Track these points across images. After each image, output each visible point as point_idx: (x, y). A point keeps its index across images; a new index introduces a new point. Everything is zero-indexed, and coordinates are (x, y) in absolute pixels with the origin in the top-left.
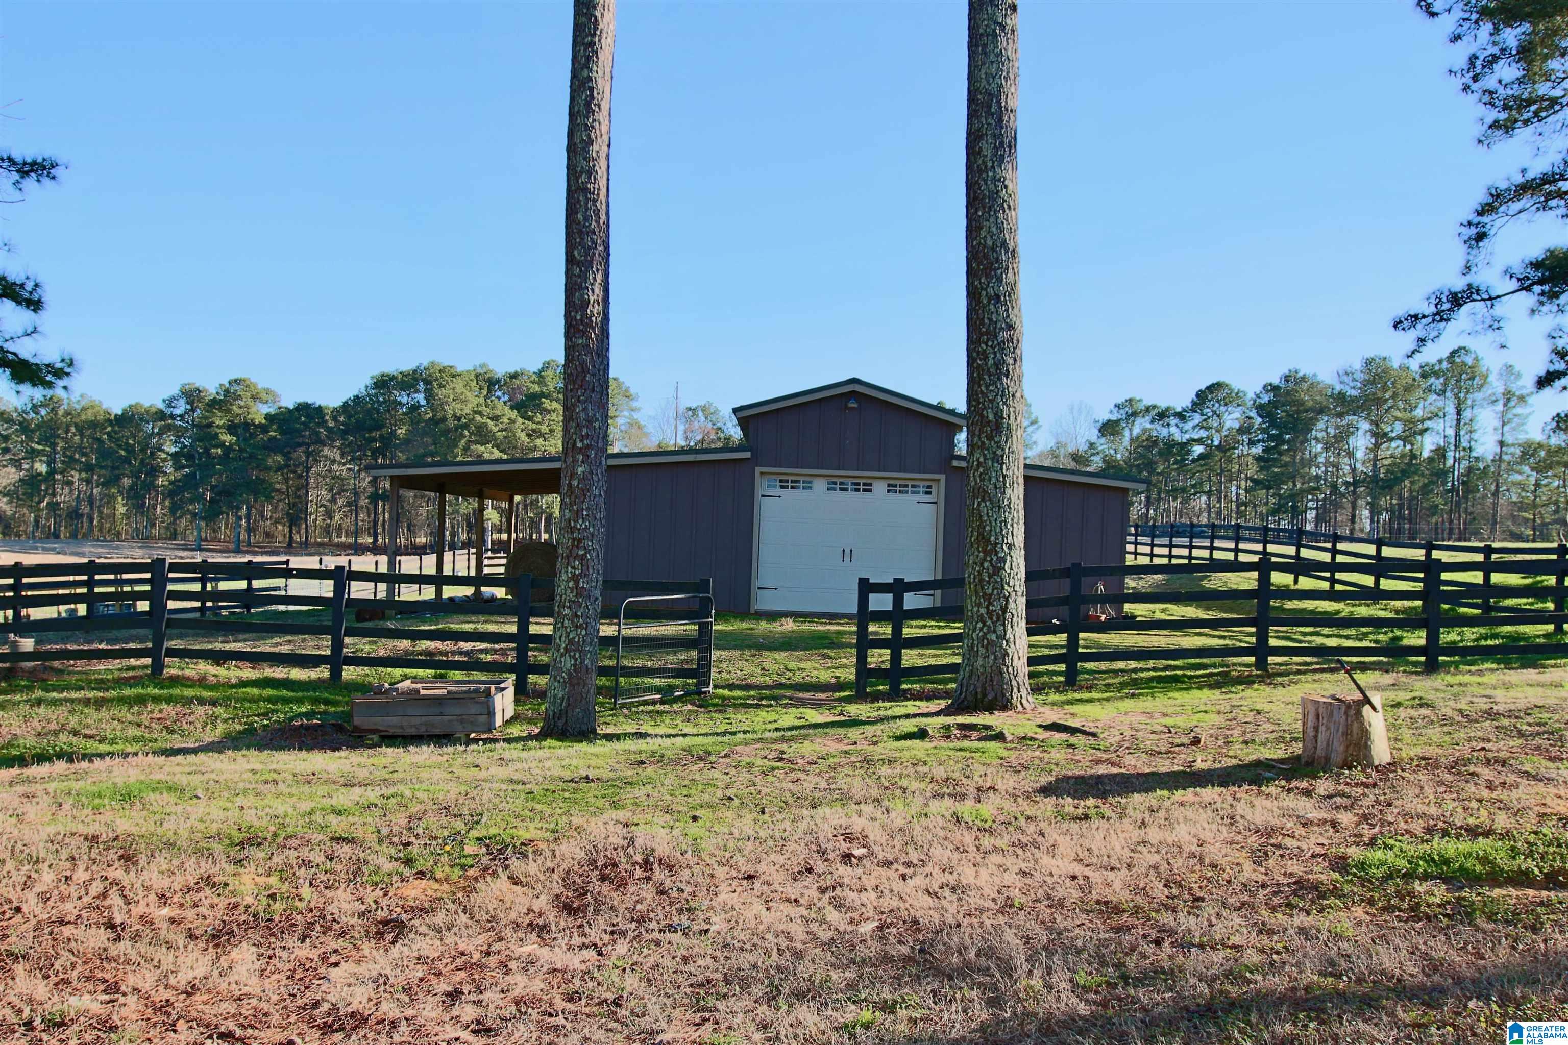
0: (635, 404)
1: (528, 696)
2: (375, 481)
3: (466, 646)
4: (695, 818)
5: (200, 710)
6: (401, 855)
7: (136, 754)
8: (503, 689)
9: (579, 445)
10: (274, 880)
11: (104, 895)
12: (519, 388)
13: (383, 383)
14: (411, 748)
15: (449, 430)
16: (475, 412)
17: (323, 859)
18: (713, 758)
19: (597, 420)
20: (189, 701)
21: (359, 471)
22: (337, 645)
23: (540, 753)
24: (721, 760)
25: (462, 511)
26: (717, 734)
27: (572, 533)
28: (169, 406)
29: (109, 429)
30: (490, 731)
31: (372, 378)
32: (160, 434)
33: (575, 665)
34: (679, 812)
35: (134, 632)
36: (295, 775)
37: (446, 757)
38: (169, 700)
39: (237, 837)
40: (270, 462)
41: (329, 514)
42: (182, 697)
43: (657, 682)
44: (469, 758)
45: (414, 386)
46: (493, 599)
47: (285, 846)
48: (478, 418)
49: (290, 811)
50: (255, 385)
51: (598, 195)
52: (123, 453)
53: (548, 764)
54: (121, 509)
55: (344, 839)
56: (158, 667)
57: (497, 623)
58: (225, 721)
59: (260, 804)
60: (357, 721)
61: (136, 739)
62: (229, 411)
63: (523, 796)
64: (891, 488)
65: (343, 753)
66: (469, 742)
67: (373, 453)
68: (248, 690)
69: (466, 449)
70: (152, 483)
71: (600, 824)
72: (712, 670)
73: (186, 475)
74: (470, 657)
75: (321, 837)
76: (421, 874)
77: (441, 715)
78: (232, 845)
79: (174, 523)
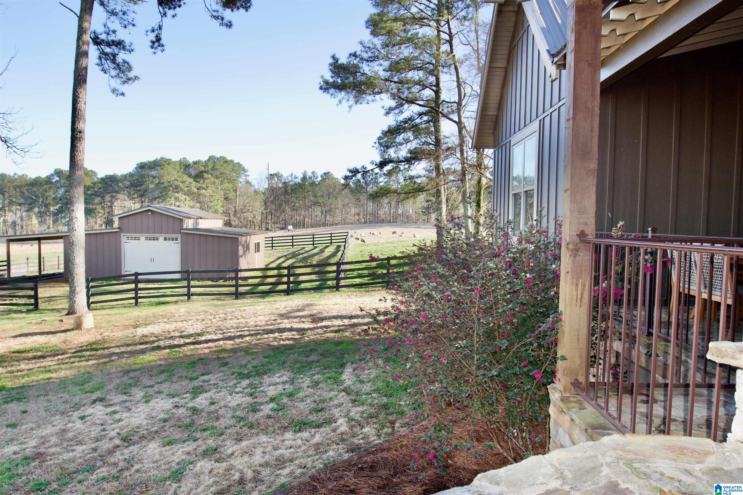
0: (247, 173)
12: (196, 168)
13: (142, 166)
15: (164, 188)
16: (175, 180)
28: (50, 178)
31: (137, 165)
40: (94, 201)
45: (153, 168)
48: (176, 182)
50: (87, 169)
54: (34, 221)
64: (165, 239)
69: (171, 195)
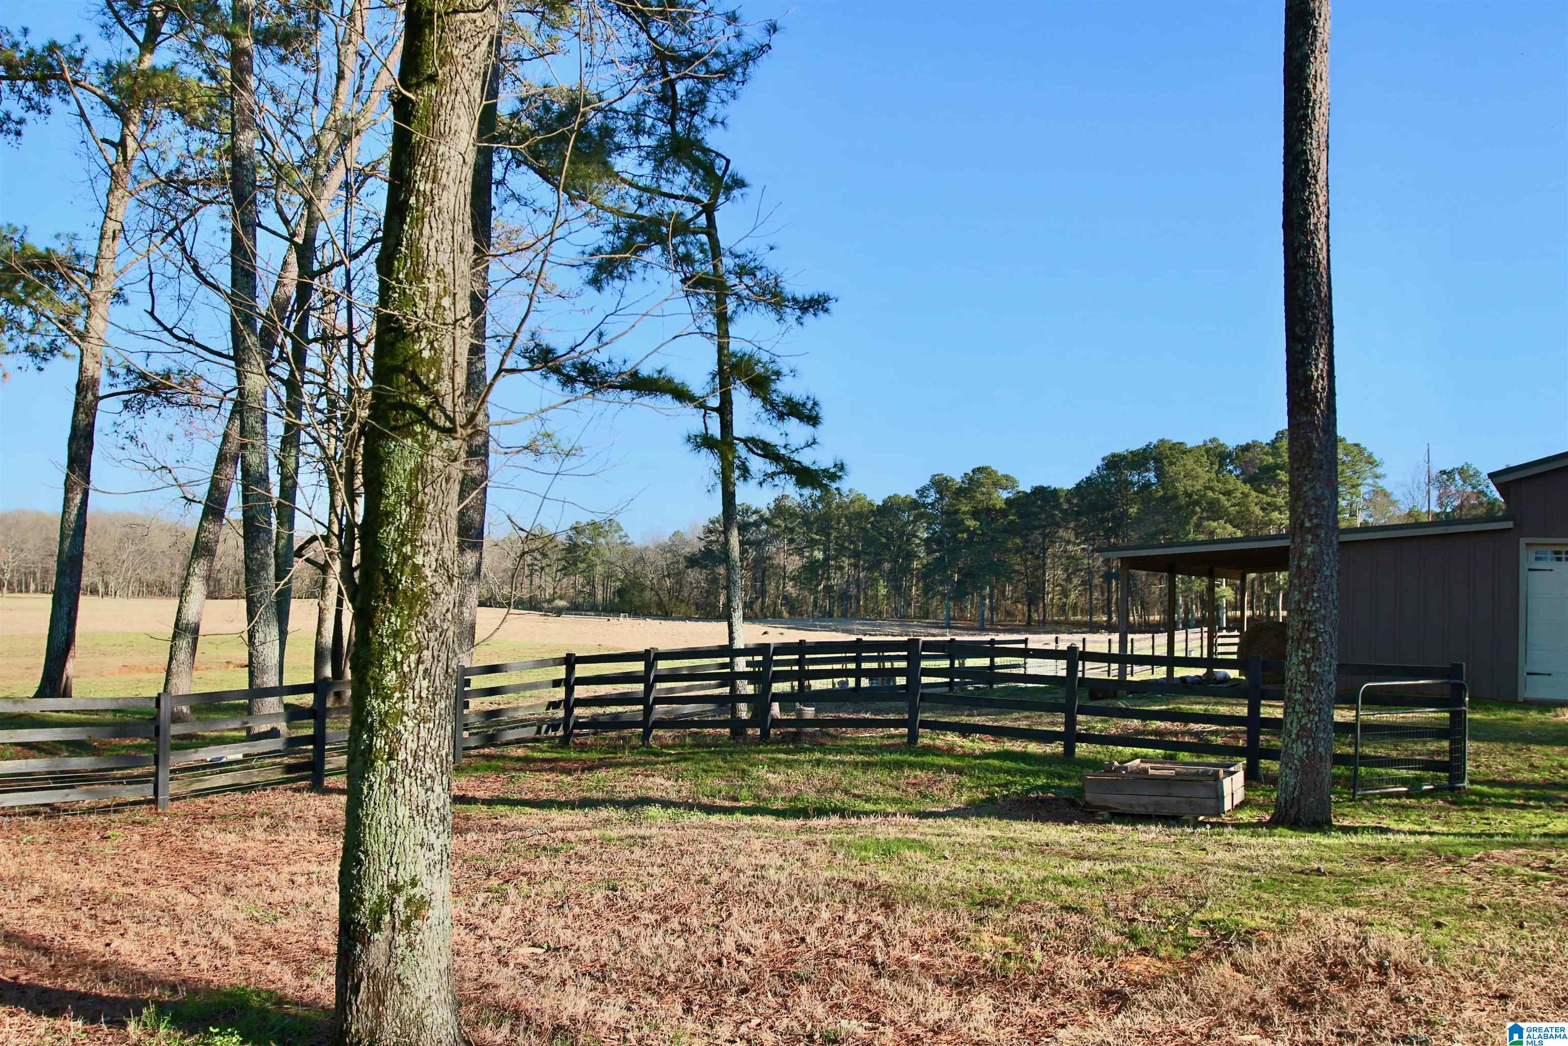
0: (1378, 471)
1: (1259, 780)
2: (1107, 562)
3: (1196, 727)
4: (1438, 925)
5: (949, 778)
6: (1126, 930)
7: (895, 814)
8: (1234, 773)
9: (1307, 524)
10: (1009, 940)
11: (868, 936)
12: (1251, 460)
13: (1114, 463)
14: (1140, 827)
15: (1180, 508)
16: (1207, 488)
17: (1053, 926)
18: (1464, 861)
19: (1326, 498)
20: (940, 768)
21: (1092, 551)
22: (1070, 723)
23: (1270, 840)
24: (1473, 864)
25: (1195, 588)
26: (1471, 835)
27: (1303, 615)
28: (921, 496)
29: (872, 519)
30: (1219, 815)
31: (1103, 459)
32: (914, 522)
33: (1308, 752)
34: (1420, 916)
35: (893, 704)
36: (1030, 844)
37: (1173, 838)
38: (922, 766)
39: (979, 897)
40: (1010, 545)
41: (1065, 593)
42: (933, 765)
43: (1403, 773)
44: (1197, 840)
45: (1144, 465)
46: (1226, 679)
47: (1019, 910)
48: (1210, 494)
49: (1025, 877)
50: (996, 472)
51: (1318, 267)
52: (884, 540)
53: (1277, 853)
54: (883, 591)
55: (1074, 909)
56: (913, 737)
57: (1228, 704)
58: (970, 789)
59: (998, 869)
60: (1089, 797)
61: (895, 801)
62: (973, 498)
63: (1249, 884)
65: (1074, 827)
66: (1197, 824)
67: (1106, 533)
68: (990, 761)
69: (1198, 526)
70: (908, 566)
71: (1330, 920)
72: (1468, 763)
73: (937, 559)
74: (1200, 739)
75: (1052, 904)
76: (1144, 951)
77: (1169, 795)
78: (973, 904)
79: (926, 603)
